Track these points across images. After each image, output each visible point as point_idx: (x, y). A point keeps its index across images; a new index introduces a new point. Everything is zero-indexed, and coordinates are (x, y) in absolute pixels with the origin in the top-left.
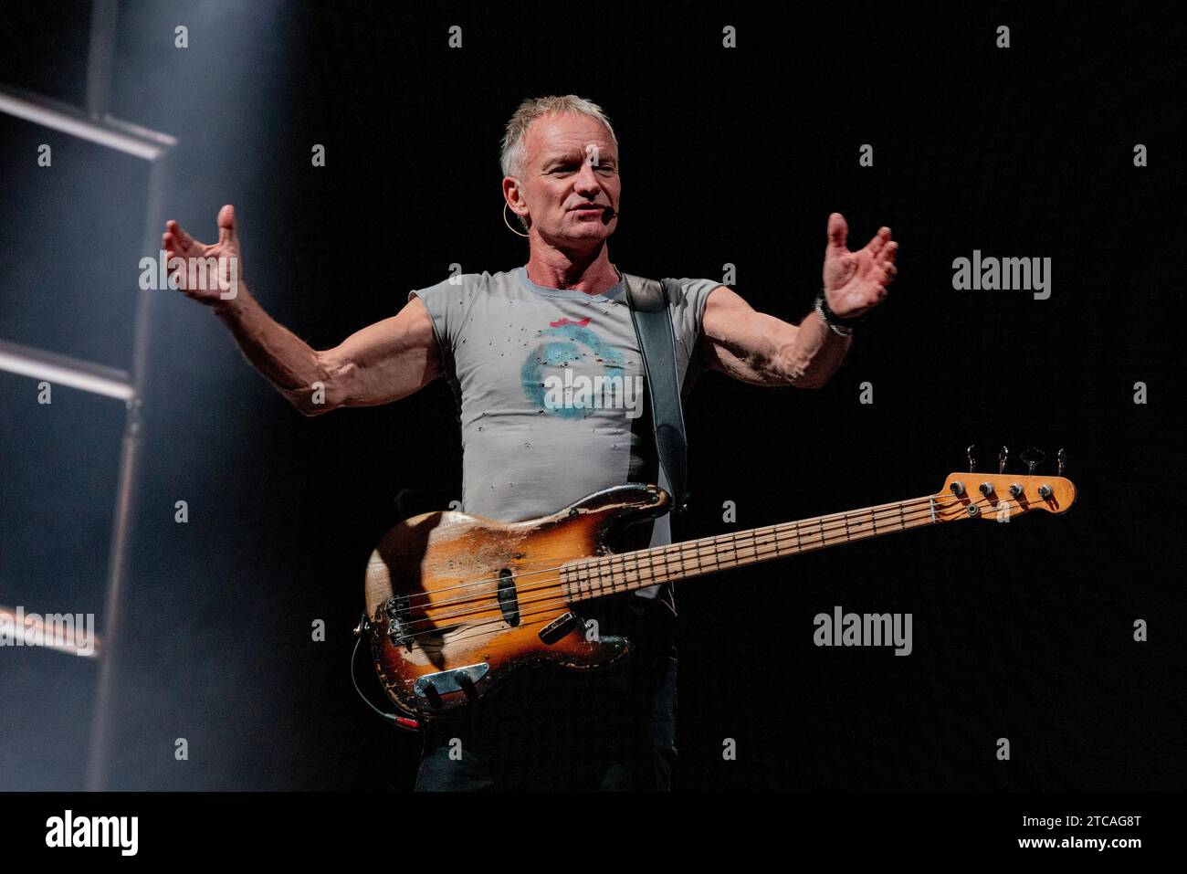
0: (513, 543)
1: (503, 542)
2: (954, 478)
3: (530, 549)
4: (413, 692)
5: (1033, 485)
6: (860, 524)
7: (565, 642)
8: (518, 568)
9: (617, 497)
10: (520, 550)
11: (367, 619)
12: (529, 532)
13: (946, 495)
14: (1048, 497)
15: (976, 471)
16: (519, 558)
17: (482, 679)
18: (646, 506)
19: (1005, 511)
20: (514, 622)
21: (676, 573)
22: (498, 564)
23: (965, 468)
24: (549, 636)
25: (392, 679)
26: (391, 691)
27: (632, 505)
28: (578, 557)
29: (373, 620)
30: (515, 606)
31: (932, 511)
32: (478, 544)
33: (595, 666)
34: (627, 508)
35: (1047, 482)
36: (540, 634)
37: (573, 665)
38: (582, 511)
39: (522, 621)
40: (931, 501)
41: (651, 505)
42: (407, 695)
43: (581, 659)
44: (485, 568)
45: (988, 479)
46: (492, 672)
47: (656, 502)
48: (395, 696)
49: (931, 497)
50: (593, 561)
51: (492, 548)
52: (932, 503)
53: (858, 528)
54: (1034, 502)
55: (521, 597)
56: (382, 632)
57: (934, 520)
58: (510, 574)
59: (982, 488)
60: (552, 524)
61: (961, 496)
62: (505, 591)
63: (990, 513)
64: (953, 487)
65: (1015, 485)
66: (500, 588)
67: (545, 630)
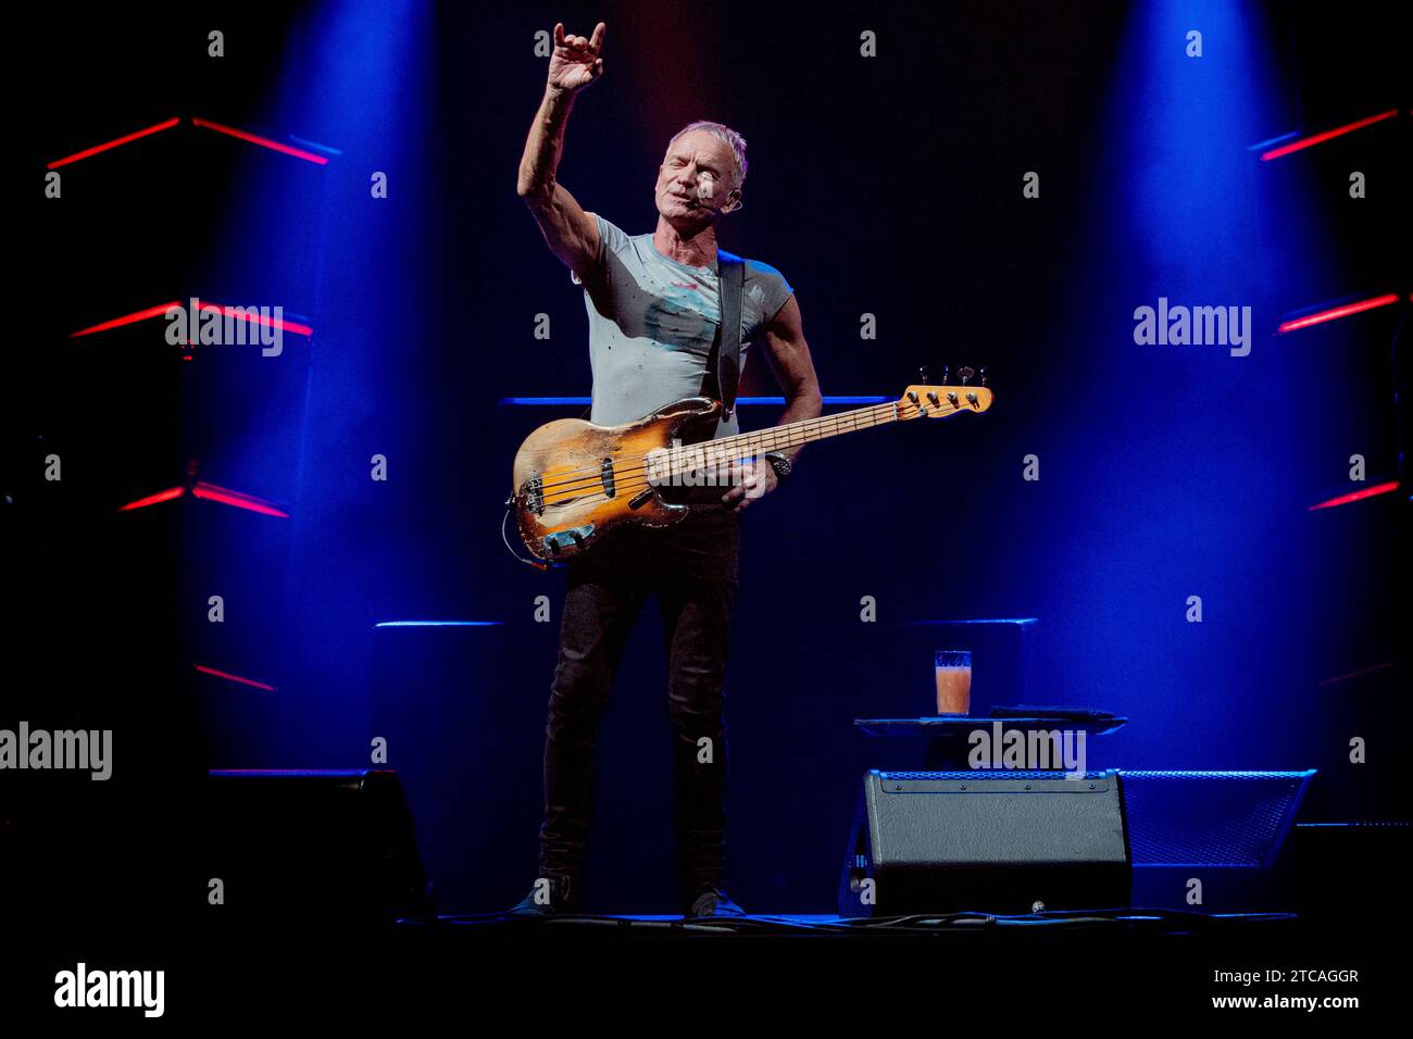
0: (613, 440)
1: (606, 439)
2: (913, 389)
3: (624, 444)
4: (543, 545)
5: (962, 393)
6: (846, 422)
7: (645, 508)
8: (616, 458)
9: (684, 406)
10: (618, 445)
11: (514, 495)
12: (623, 432)
13: (905, 401)
14: (974, 401)
15: (927, 384)
16: (617, 450)
17: (590, 536)
18: (703, 412)
19: (946, 410)
20: (612, 494)
22: (603, 455)
23: (919, 382)
24: (635, 505)
25: (529, 537)
26: (528, 545)
27: (694, 412)
29: (517, 496)
30: (613, 484)
31: (894, 412)
32: (590, 440)
34: (692, 414)
35: (973, 391)
36: (629, 503)
38: (660, 417)
39: (617, 494)
41: (707, 412)
42: (538, 547)
44: (594, 458)
45: (934, 390)
46: (597, 531)
47: (710, 409)
48: (530, 548)
49: (894, 402)
51: (599, 443)
52: (895, 407)
53: (844, 425)
54: (965, 405)
55: (617, 477)
56: (523, 504)
57: (895, 418)
58: (610, 461)
59: (929, 396)
60: (639, 426)
61: (915, 401)
62: (606, 472)
63: (934, 413)
64: (910, 395)
65: (953, 394)
66: (604, 470)
67: (632, 500)
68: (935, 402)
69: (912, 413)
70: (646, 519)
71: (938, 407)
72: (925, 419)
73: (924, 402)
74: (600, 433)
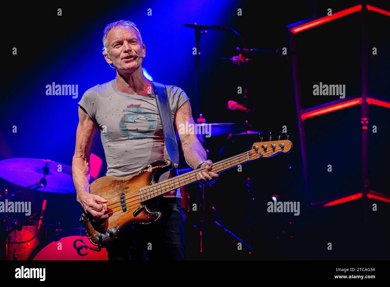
0: (124, 185)
1: (122, 184)
2: (255, 145)
3: (129, 185)
4: (96, 239)
5: (278, 144)
6: (227, 164)
7: (141, 215)
8: (126, 192)
10: (127, 186)
12: (129, 180)
13: (252, 150)
14: (283, 147)
16: (126, 189)
17: (117, 232)
18: (163, 167)
19: (270, 153)
20: (125, 210)
21: (172, 187)
22: (121, 192)
24: (136, 214)
25: (90, 235)
26: (90, 239)
27: (160, 166)
28: (144, 186)
30: (125, 205)
31: (248, 156)
32: (115, 186)
33: (150, 223)
34: (158, 168)
36: (133, 214)
37: (143, 223)
38: (145, 170)
39: (128, 209)
40: (248, 153)
41: (165, 166)
42: (94, 240)
43: (145, 221)
44: (117, 194)
45: (264, 144)
46: (120, 229)
47: (167, 164)
49: (248, 152)
50: (148, 187)
51: (119, 186)
52: (248, 154)
53: (226, 165)
54: (278, 150)
55: (127, 202)
57: (249, 159)
58: (124, 194)
59: (263, 147)
60: (136, 176)
61: (257, 150)
62: (122, 200)
63: (265, 155)
64: (254, 148)
65: (273, 144)
67: (134, 212)
68: (265, 150)
69: (255, 156)
70: (142, 220)
71: (266, 152)
72: (262, 159)
73: (261, 150)
74: (118, 182)
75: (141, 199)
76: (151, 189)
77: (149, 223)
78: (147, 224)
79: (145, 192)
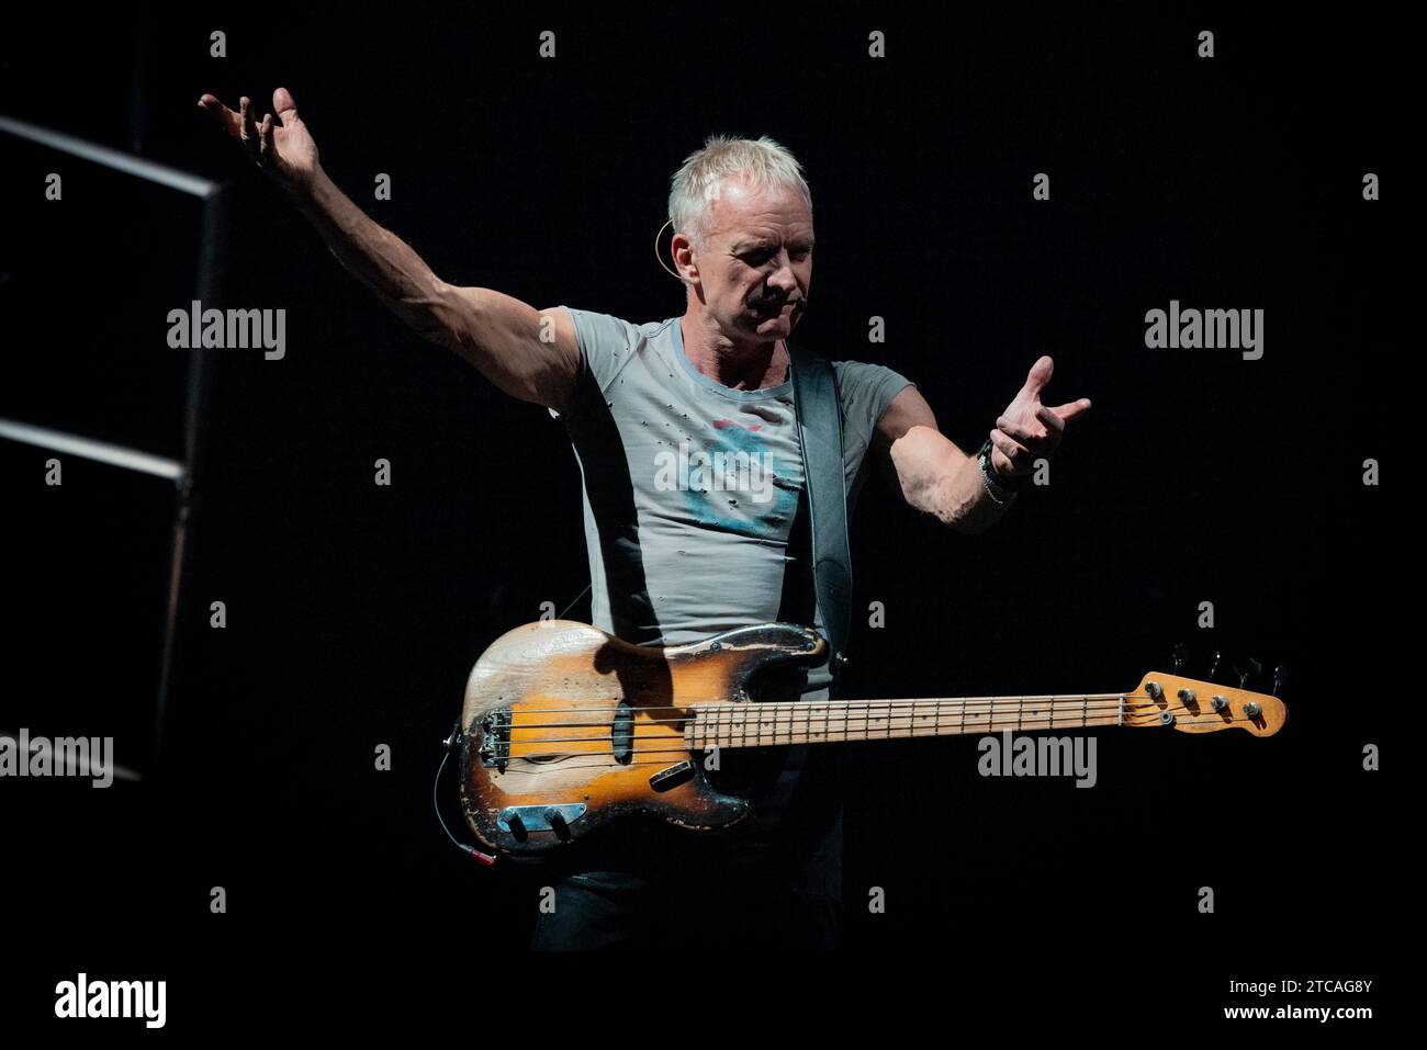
0: (640, 670)
1: (630, 667)
2: (1153, 678)
3: (658, 679)
4: (496, 824)
5: (1240, 699)
6: (1035, 712)
7: (676, 793)
8: (640, 700)
9: (769, 636)
10: (649, 680)
11: (460, 730)
12: (661, 661)
13: (1140, 695)
14: (1256, 717)
15: (1180, 674)
16: (643, 689)
17: (576, 821)
18: (799, 653)
20: (624, 759)
21: (817, 734)
22: (621, 691)
23: (1168, 668)
24: (661, 784)
25: (475, 805)
26: (471, 819)
27: (783, 649)
28: (709, 699)
29: (466, 733)
30: (630, 744)
31: (1120, 711)
33: (707, 828)
34: (777, 652)
35: (1256, 700)
36: (652, 780)
37: (681, 823)
38: (725, 646)
39: (635, 758)
40: (1121, 699)
41: (805, 652)
42: (487, 825)
43: (692, 818)
44: (604, 694)
45: (1190, 685)
46: (590, 816)
47: (811, 649)
48: (474, 825)
49: (1122, 695)
50: (727, 705)
52: (1121, 702)
53: (1031, 717)
54: (1241, 721)
55: (638, 732)
56: (474, 748)
57: (1119, 721)
58: (631, 704)
59: (1182, 694)
61: (1157, 698)
62: (622, 723)
63: (1187, 724)
64: (1150, 688)
65: (1220, 697)
66: (618, 717)
67: (658, 777)
68: (1191, 706)
69: (1151, 719)
70: (676, 811)
71: (1195, 714)
73: (1173, 704)
74: (621, 654)
75: (693, 739)
76: (739, 717)
77: (702, 827)
78: (693, 827)
79: (712, 718)
